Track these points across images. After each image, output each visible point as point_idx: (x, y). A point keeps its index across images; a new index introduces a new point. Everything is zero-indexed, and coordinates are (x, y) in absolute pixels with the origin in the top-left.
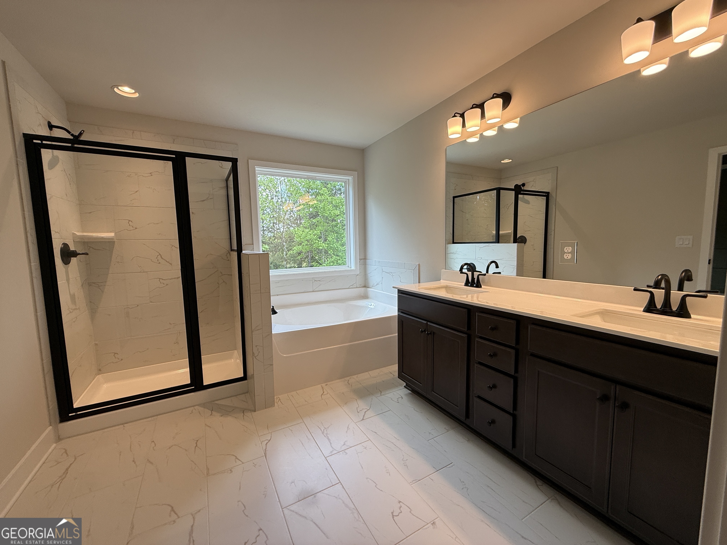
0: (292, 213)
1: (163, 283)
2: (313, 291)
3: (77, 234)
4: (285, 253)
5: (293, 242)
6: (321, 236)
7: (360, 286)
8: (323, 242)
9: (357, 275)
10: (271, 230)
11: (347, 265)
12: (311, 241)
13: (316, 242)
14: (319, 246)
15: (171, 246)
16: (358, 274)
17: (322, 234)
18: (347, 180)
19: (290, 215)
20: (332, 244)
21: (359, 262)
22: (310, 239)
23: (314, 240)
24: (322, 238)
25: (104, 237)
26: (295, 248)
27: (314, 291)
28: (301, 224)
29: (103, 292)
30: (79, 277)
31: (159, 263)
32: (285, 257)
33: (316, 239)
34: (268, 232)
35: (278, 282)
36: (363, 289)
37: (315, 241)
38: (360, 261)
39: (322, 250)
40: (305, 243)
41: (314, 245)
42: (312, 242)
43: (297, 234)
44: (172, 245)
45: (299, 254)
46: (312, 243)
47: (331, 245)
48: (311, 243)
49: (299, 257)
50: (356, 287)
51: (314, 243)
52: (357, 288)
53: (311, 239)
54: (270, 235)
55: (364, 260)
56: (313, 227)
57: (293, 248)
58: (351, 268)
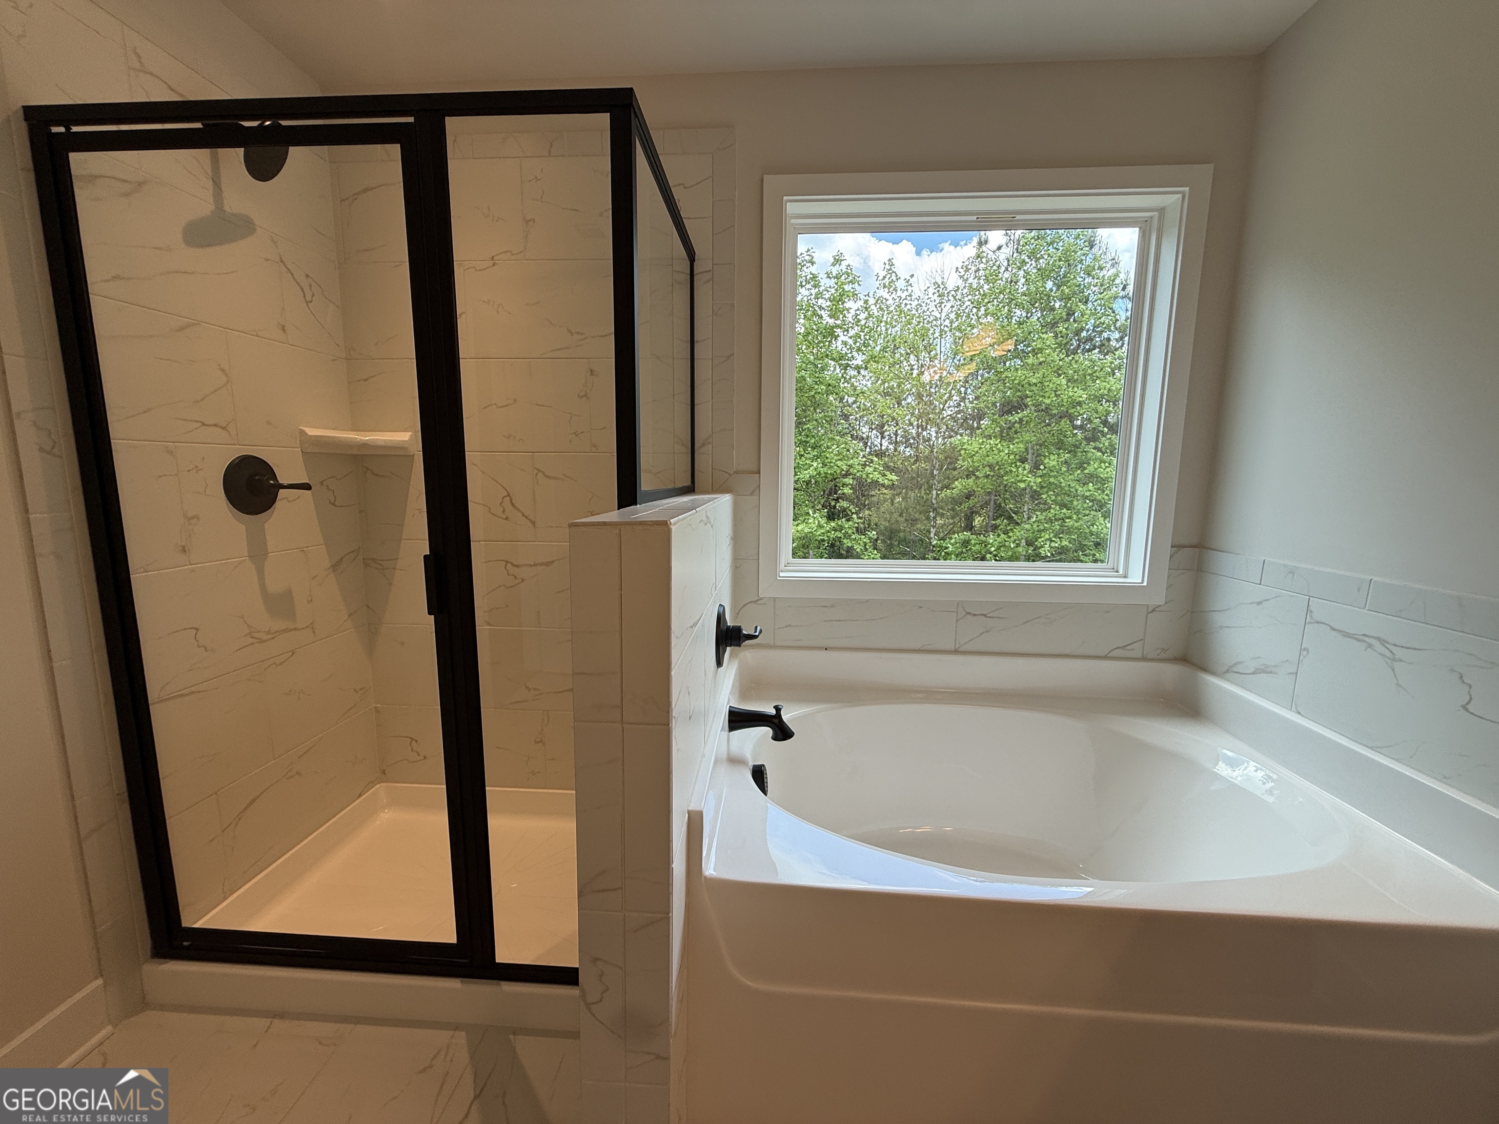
0: (962, 404)
1: (513, 575)
2: (956, 652)
3: (310, 434)
4: (934, 492)
5: (955, 469)
6: (1025, 458)
7: (1162, 656)
8: (1030, 472)
9: (1154, 610)
10: (912, 441)
11: (1110, 565)
12: (998, 467)
13: (1011, 471)
14: (1019, 481)
15: (536, 471)
16: (1159, 606)
17: (1030, 451)
18: (1156, 213)
19: (956, 409)
20: (1055, 477)
21: (1171, 557)
22: (998, 462)
23: (1005, 466)
24: (1029, 461)
25: (379, 443)
26: (956, 483)
27: (960, 649)
28: (979, 428)
29: (390, 584)
30: (323, 546)
31: (507, 519)
32: (934, 501)
33: (1012, 463)
34: (905, 447)
35: (832, 606)
36: (1171, 672)
37: (1009, 468)
38: (1176, 553)
39: (1025, 489)
40: (984, 471)
41: (1005, 478)
42: (1002, 469)
43: (965, 449)
44: (537, 469)
45: (968, 497)
46: (1002, 472)
47: (1052, 480)
48: (997, 472)
49: (965, 506)
50: (1140, 656)
51: (1006, 473)
52: (1144, 659)
53: (1000, 463)
54: (909, 452)
55: (1197, 550)
56: (1007, 434)
57: (954, 483)
58: (1125, 577)
